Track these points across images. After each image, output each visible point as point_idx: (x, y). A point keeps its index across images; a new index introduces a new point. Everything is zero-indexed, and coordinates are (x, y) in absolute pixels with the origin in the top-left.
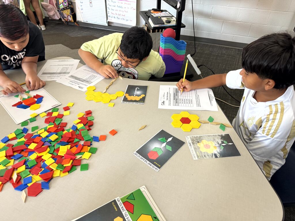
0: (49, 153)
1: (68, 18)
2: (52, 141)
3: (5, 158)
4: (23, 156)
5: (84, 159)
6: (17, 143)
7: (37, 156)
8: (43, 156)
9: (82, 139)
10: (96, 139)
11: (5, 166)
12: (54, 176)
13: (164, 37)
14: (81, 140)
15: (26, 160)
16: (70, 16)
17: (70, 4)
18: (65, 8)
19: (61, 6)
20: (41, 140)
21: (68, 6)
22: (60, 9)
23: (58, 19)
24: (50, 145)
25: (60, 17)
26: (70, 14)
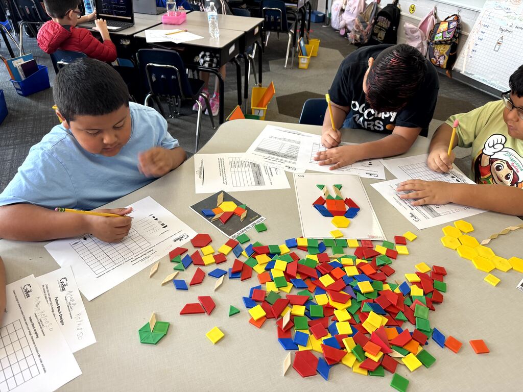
0: (347, 309)
2: (360, 292)
3: (283, 275)
4: (307, 288)
5: (405, 365)
6: (305, 259)
7: (329, 303)
8: (336, 309)
9: (412, 320)
10: (439, 338)
11: (278, 288)
12: (344, 362)
14: (409, 321)
15: (310, 299)
16: (445, 57)
17: (457, 36)
18: (444, 41)
19: (439, 37)
20: (342, 278)
21: (451, 40)
22: (434, 42)
24: (354, 296)
26: (446, 53)
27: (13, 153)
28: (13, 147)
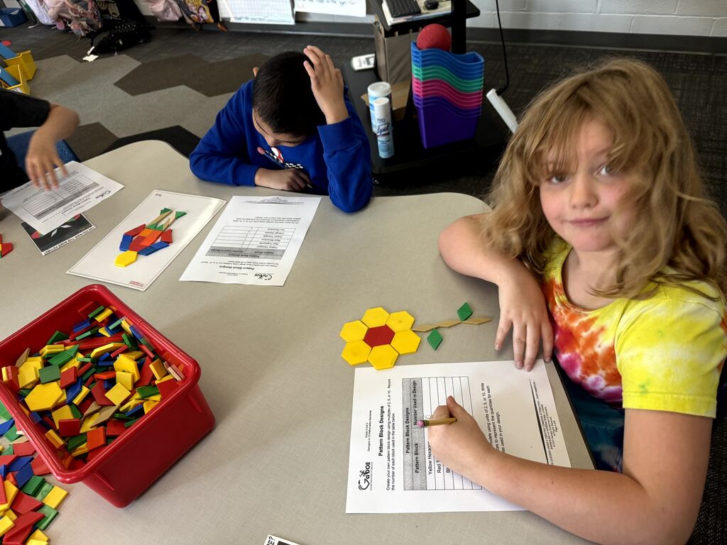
1: (200, 14)
13: (418, 51)
23: (177, 19)
25: (180, 15)
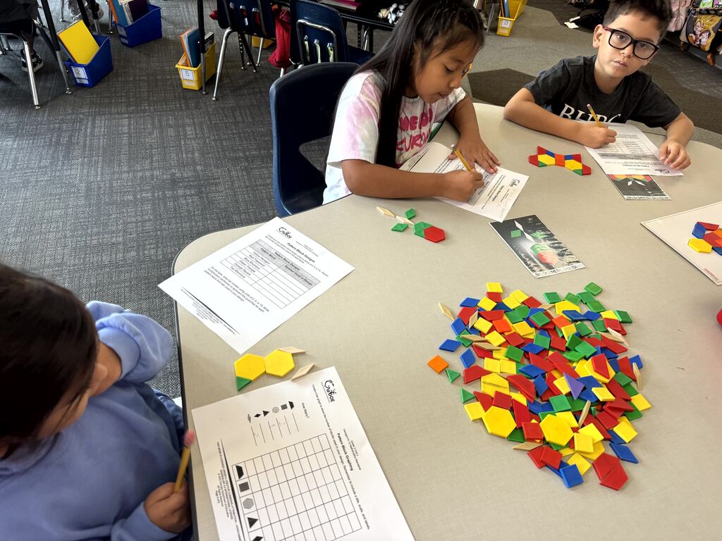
16: (710, 34)
18: (714, 10)
19: (707, 4)
22: (698, 10)
26: (713, 29)
27: (130, 125)
28: (127, 116)
